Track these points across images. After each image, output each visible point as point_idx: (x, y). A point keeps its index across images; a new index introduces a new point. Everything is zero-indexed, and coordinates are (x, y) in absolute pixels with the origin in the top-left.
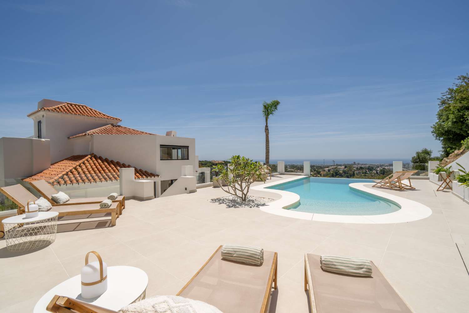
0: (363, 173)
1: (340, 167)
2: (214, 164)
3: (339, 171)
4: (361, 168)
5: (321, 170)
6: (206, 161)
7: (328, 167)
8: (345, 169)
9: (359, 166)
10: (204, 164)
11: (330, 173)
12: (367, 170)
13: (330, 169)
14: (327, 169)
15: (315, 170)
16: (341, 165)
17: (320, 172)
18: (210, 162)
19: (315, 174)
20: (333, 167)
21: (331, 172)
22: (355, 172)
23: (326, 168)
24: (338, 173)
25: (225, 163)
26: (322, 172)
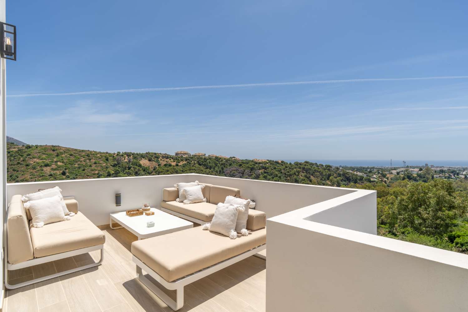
0: (445, 178)
1: (412, 169)
2: (256, 163)
3: (412, 174)
4: (442, 171)
5: (386, 173)
6: (246, 160)
7: (395, 169)
8: (420, 172)
9: (438, 169)
10: (245, 163)
11: (400, 177)
12: (451, 174)
13: (400, 172)
14: (394, 172)
15: (379, 173)
16: (414, 168)
17: (386, 175)
18: (252, 161)
19: (379, 177)
20: (402, 169)
21: (402, 176)
22: (435, 176)
23: (393, 170)
24: (412, 177)
25: (269, 162)
26: (388, 176)
